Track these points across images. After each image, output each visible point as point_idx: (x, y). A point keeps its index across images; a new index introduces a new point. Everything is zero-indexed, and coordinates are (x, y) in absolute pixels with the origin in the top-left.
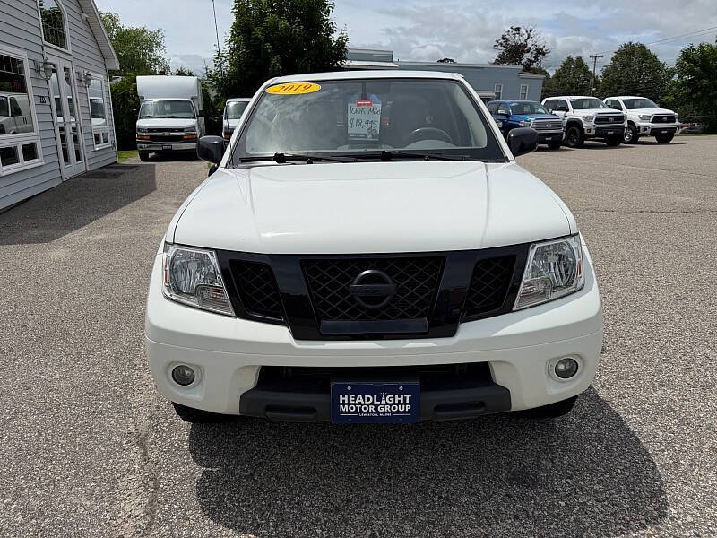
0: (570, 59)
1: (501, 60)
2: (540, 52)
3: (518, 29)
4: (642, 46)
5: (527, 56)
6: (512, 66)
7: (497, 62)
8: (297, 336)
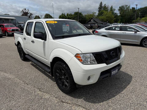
0: (36, 16)
1: (23, 15)
2: (31, 14)
3: (25, 9)
4: (49, 14)
5: (28, 15)
6: (26, 17)
7: (22, 15)
8: (107, 65)
